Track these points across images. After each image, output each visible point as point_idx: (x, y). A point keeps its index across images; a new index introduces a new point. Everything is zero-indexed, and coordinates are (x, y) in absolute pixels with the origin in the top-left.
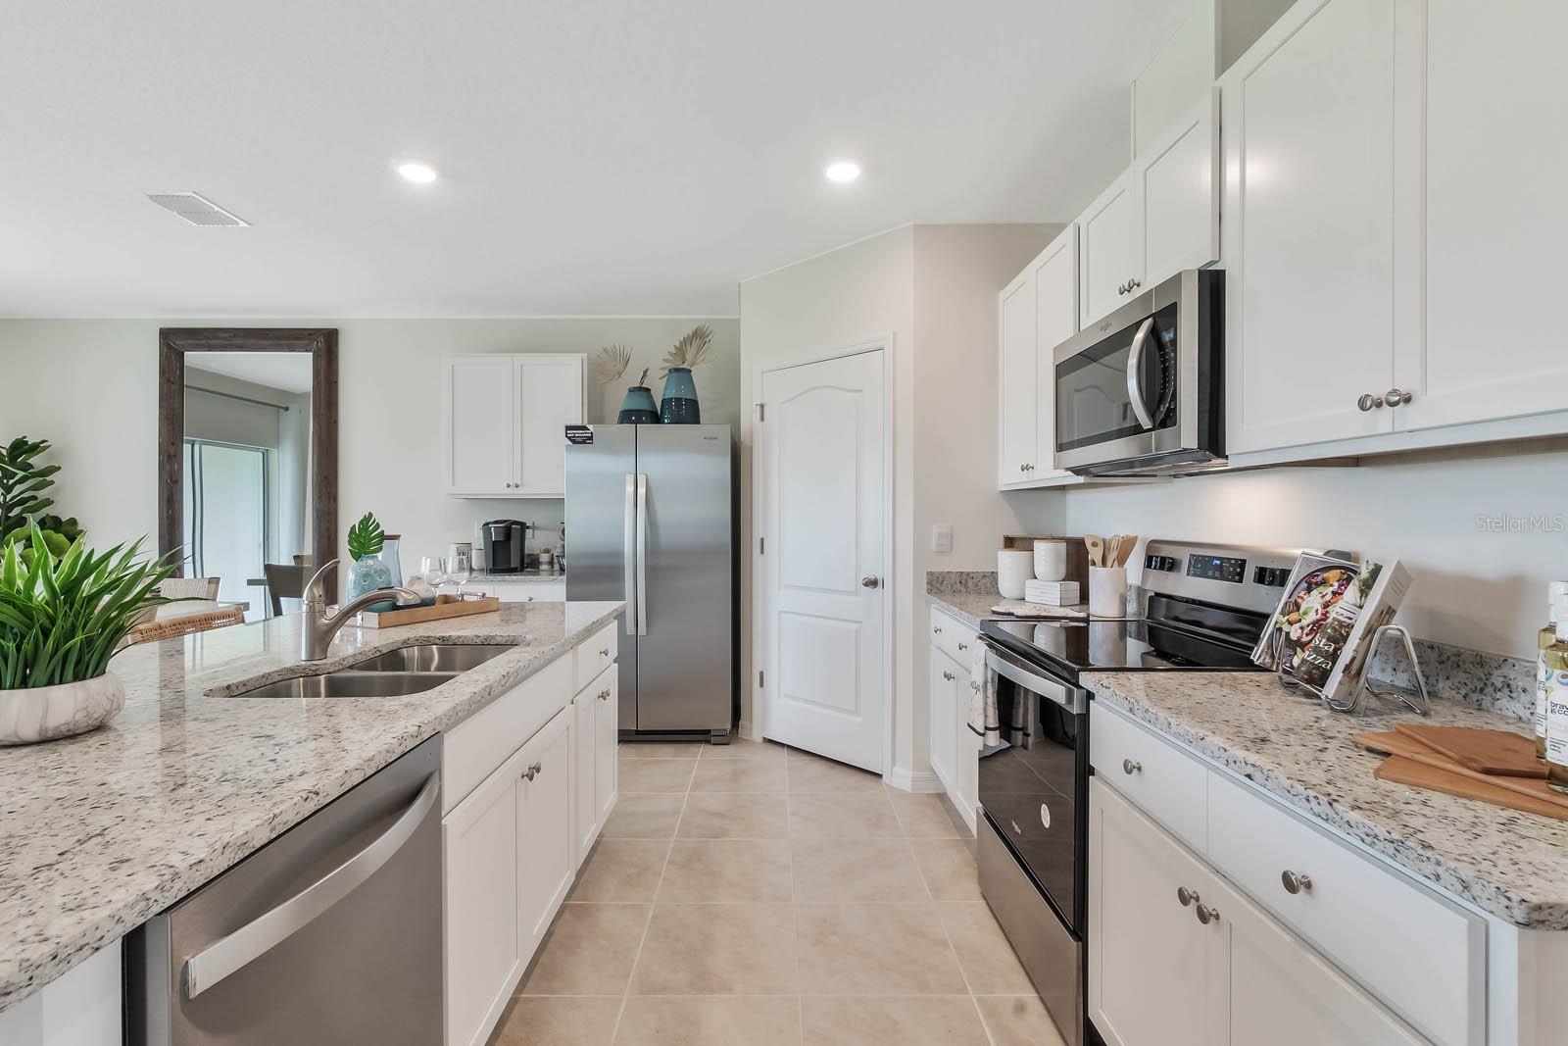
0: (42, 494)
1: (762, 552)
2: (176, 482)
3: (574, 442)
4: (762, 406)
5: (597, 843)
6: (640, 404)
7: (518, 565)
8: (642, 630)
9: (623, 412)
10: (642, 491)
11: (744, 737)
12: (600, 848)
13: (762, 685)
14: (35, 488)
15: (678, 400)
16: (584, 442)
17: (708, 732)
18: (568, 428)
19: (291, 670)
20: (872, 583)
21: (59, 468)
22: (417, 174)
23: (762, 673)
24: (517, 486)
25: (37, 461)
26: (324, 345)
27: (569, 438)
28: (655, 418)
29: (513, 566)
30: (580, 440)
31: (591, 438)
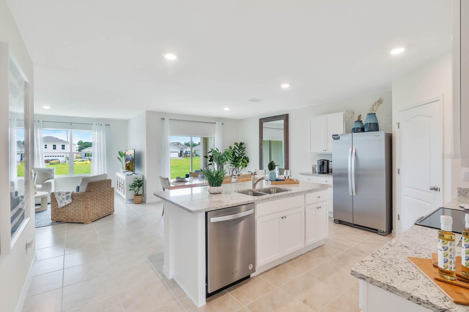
0: (244, 152)
1: (399, 174)
2: (262, 150)
3: (335, 139)
4: (398, 124)
5: (322, 245)
6: (359, 126)
7: (326, 172)
8: (354, 194)
9: (353, 128)
10: (354, 151)
11: (393, 235)
12: (322, 247)
13: (399, 219)
14: (243, 151)
15: (370, 124)
16: (337, 139)
17: (377, 230)
18: (333, 135)
19: (249, 190)
20: (436, 189)
21: (246, 148)
22: (285, 86)
23: (399, 215)
24: (326, 150)
25: (243, 146)
26: (286, 117)
27: (333, 138)
28: (363, 130)
29: (325, 172)
30: (336, 138)
31: (339, 138)
